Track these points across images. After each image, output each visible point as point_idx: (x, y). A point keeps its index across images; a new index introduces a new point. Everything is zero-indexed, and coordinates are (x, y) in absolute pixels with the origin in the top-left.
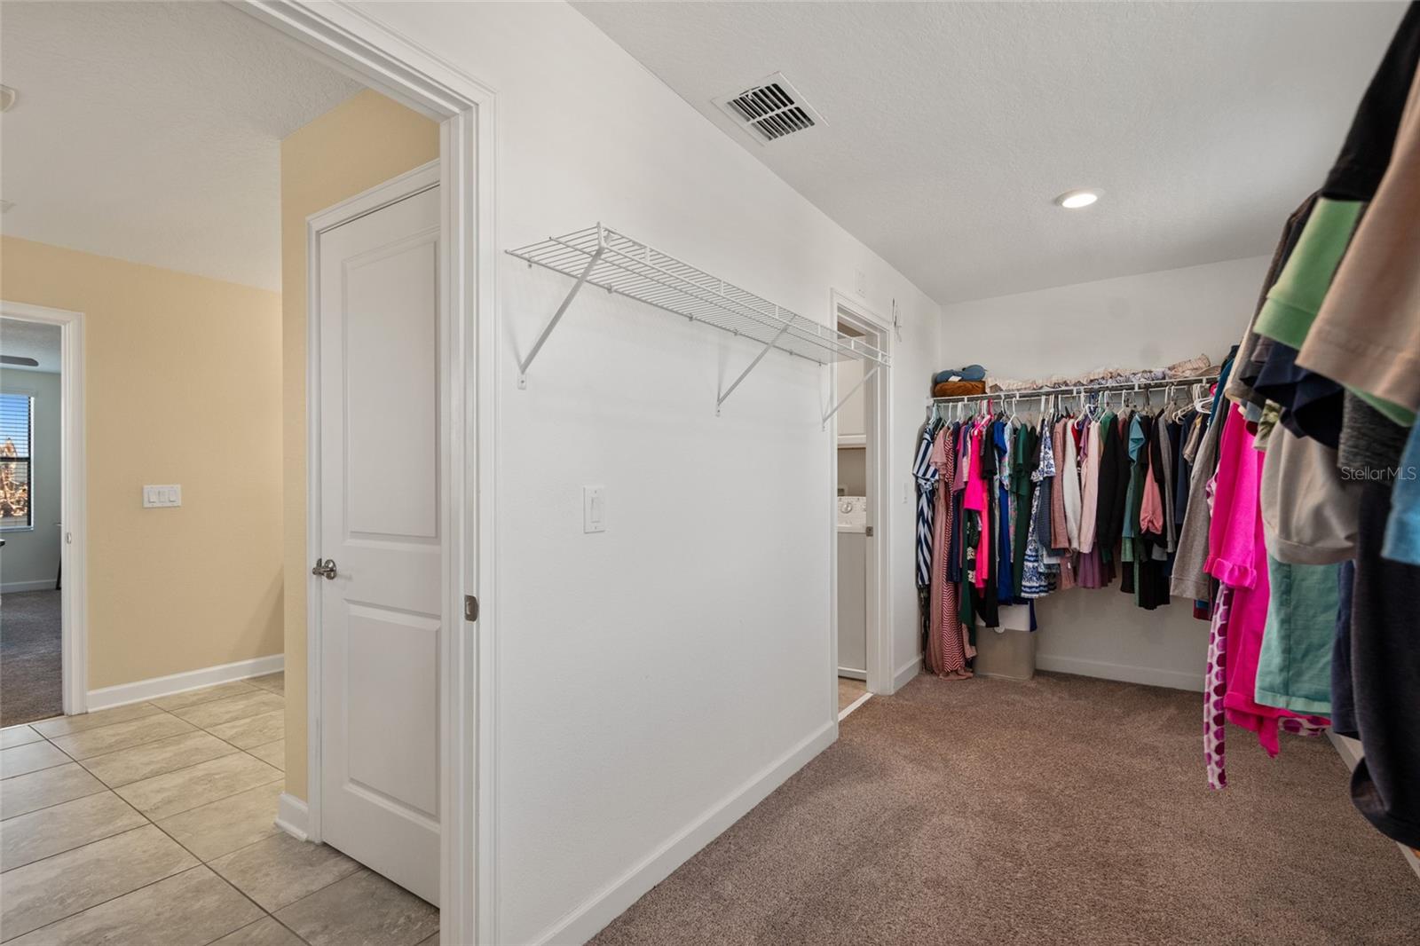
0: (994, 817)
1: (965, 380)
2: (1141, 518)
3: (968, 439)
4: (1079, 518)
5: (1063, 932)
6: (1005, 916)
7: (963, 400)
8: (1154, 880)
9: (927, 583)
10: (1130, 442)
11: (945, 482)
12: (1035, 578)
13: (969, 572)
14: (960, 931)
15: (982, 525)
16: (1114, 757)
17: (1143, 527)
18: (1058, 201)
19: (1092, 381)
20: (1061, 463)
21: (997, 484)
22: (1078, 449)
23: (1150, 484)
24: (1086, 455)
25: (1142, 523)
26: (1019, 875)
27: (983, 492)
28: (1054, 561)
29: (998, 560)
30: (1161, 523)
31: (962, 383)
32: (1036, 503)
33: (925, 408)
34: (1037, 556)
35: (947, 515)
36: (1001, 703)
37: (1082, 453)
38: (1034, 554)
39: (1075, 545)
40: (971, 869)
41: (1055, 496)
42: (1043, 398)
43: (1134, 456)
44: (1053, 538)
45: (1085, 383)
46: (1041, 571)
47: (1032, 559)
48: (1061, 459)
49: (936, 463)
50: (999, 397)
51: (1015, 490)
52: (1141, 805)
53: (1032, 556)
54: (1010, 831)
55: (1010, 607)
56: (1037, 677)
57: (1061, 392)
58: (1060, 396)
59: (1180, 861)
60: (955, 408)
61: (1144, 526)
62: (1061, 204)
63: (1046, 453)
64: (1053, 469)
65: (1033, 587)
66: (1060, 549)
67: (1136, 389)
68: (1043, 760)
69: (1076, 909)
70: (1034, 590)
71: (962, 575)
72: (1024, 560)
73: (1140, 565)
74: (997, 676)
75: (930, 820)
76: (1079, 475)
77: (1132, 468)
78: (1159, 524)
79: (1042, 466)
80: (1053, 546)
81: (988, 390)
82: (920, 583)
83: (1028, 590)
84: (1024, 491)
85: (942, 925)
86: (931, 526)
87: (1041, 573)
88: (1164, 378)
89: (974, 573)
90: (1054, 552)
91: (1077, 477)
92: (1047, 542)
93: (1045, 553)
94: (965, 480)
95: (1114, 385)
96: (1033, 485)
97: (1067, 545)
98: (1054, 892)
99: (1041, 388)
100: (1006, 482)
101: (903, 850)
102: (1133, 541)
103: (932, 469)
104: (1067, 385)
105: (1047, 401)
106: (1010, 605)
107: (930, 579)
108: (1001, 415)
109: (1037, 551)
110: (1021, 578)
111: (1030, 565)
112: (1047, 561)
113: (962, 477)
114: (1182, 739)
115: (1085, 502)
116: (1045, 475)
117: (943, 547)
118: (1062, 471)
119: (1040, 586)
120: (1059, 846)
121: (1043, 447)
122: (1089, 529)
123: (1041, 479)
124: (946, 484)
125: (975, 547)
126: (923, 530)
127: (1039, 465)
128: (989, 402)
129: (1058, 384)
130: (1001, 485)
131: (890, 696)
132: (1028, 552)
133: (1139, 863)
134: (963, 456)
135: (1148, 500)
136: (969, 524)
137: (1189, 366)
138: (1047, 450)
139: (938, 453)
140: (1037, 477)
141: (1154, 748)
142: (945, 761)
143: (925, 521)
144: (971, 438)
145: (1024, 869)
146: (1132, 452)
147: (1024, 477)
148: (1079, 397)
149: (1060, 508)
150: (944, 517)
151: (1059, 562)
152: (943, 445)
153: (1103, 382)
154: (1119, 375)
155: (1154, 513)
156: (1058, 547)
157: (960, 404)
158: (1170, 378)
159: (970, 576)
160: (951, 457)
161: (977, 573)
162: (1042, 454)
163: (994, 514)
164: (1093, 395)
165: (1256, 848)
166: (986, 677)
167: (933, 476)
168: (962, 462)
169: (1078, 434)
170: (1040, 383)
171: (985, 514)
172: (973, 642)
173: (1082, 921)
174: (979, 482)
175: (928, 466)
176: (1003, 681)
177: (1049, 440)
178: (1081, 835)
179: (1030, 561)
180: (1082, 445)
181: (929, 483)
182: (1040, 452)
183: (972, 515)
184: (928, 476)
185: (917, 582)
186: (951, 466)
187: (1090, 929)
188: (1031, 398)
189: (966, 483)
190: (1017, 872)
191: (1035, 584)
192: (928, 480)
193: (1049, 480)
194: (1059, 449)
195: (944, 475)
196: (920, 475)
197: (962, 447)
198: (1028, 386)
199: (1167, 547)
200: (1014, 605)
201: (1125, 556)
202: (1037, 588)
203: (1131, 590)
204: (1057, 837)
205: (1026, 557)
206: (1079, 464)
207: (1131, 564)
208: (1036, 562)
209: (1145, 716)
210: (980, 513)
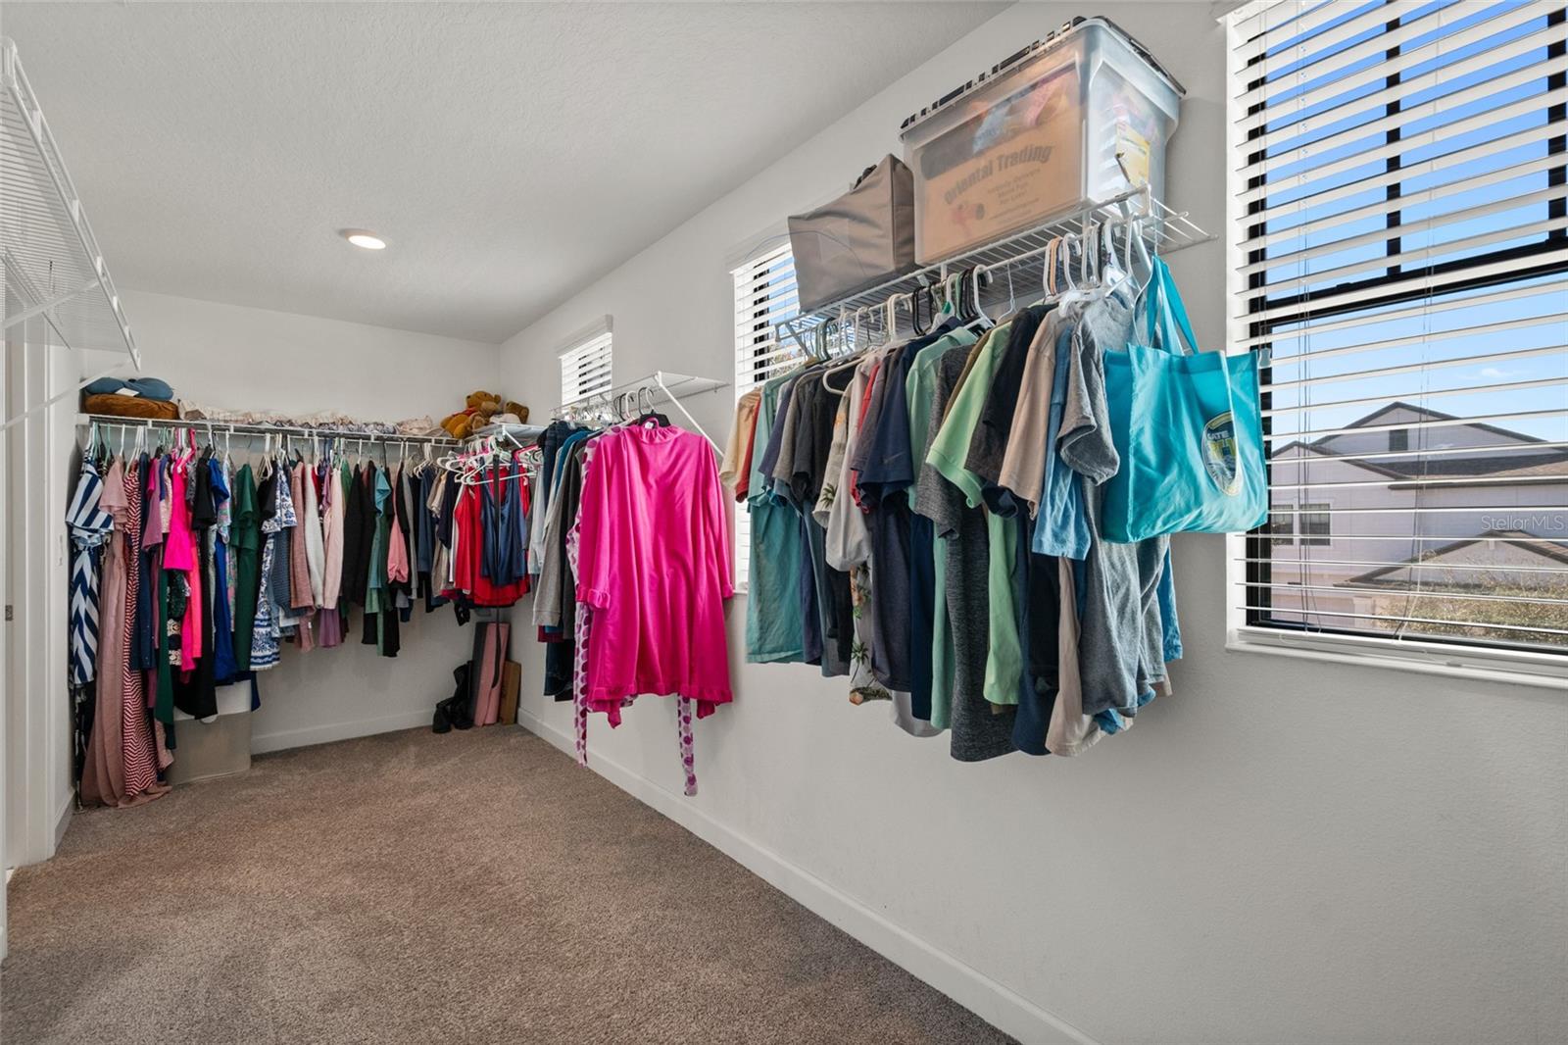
0: (336, 910)
1: (144, 397)
2: (389, 568)
3: (166, 476)
4: (323, 572)
5: (480, 955)
6: (426, 978)
7: (145, 423)
8: (507, 877)
9: (90, 679)
10: (377, 494)
11: (125, 534)
12: (267, 646)
13: (170, 652)
14: (398, 1019)
15: (192, 589)
16: (399, 805)
17: (390, 577)
18: (345, 233)
19: (321, 425)
20: (302, 512)
21: (213, 537)
22: (320, 498)
23: (396, 535)
24: (329, 504)
25: (389, 573)
26: (406, 941)
27: (192, 546)
28: (291, 622)
29: (214, 631)
30: (407, 572)
31: (140, 401)
32: (269, 558)
33: (74, 427)
34: (270, 619)
35: (128, 579)
36: (237, 804)
37: (324, 502)
38: (267, 617)
39: (320, 601)
40: (359, 965)
41: (296, 548)
42: (268, 436)
43: (380, 507)
44: (293, 596)
45: (313, 425)
46: (277, 636)
47: (266, 624)
48: (301, 508)
49: (110, 507)
50: (204, 427)
51: (237, 543)
52: (454, 830)
53: (265, 620)
54: (364, 912)
55: (231, 687)
56: (255, 764)
57: (285, 431)
58: (289, 436)
59: (513, 853)
60: (131, 434)
61: (392, 575)
62: (347, 238)
63: (284, 500)
64: (294, 519)
65: (265, 656)
66: (301, 608)
67: (373, 440)
68: (336, 838)
69: (474, 933)
70: (266, 659)
71: (160, 656)
72: (253, 626)
73: (384, 615)
74: (205, 778)
75: (268, 955)
76: (322, 525)
77: (377, 519)
78: (405, 573)
79: (279, 514)
80: (293, 606)
81: (182, 416)
82: (78, 681)
83: (260, 661)
84: (251, 543)
85: (376, 1028)
86: (96, 597)
87: (274, 639)
88: (394, 433)
89: (179, 652)
90: (292, 612)
91: (319, 528)
92: (286, 601)
93: (281, 614)
94: (164, 531)
95: (345, 432)
96: (263, 538)
97: (311, 603)
98: (447, 933)
99: (260, 423)
100: (225, 534)
101: (264, 1001)
102: (379, 591)
103: (102, 516)
104: (291, 424)
105: (273, 440)
106: (231, 684)
107: (95, 674)
108: (208, 450)
109: (269, 613)
110: (250, 648)
111: (263, 631)
112: (283, 623)
113: (159, 526)
114: (439, 768)
115: (330, 554)
116: (284, 525)
117: (122, 625)
118: (304, 520)
119: (273, 654)
120: (419, 897)
121: (278, 493)
122: (335, 584)
123: (279, 529)
124: (127, 537)
125: (179, 619)
126: (83, 604)
127: (275, 514)
128: (189, 432)
129: (281, 422)
130: (219, 537)
131: (53, 859)
132: (259, 616)
133: (488, 871)
134: (161, 499)
135: (395, 550)
136: (168, 588)
137: (416, 425)
138: (284, 496)
139: (113, 493)
140: (270, 527)
141: (423, 783)
142: (224, 890)
143: (88, 592)
144: (170, 476)
145: (406, 933)
146: (379, 503)
147: (250, 527)
148: (312, 440)
149: (302, 562)
150: (124, 581)
151: (298, 623)
152: (122, 483)
153: (335, 427)
154: (351, 423)
155: (400, 562)
156: (300, 605)
157: (141, 429)
158: (401, 434)
159: (172, 658)
160: (137, 499)
161: (183, 652)
162: (278, 501)
163: (208, 575)
164: (328, 439)
165: (547, 819)
166: (189, 785)
167: (105, 524)
168: (159, 508)
169: (319, 481)
170: (257, 417)
171: (195, 576)
172: (170, 744)
173: (486, 938)
174: (184, 534)
175: (95, 512)
176: (216, 783)
177: (286, 485)
178: (428, 878)
179: (263, 626)
180: (324, 493)
181: (97, 535)
182: (276, 498)
183: (174, 577)
184: (97, 524)
185: (71, 681)
186: (136, 512)
187: (496, 939)
188: (250, 433)
189: (165, 536)
190: (403, 940)
191: (268, 653)
192: (95, 531)
193: (289, 532)
194: (299, 496)
195: (124, 525)
196: (79, 523)
197: (158, 486)
198: (240, 418)
199: (411, 594)
200: (235, 683)
201: (371, 607)
202: (270, 656)
203: (375, 641)
204: (411, 892)
205: (256, 623)
206: (321, 514)
207: (375, 615)
208: (269, 624)
209: (395, 761)
210: (186, 574)
